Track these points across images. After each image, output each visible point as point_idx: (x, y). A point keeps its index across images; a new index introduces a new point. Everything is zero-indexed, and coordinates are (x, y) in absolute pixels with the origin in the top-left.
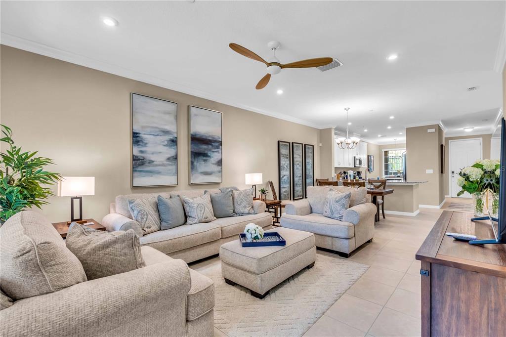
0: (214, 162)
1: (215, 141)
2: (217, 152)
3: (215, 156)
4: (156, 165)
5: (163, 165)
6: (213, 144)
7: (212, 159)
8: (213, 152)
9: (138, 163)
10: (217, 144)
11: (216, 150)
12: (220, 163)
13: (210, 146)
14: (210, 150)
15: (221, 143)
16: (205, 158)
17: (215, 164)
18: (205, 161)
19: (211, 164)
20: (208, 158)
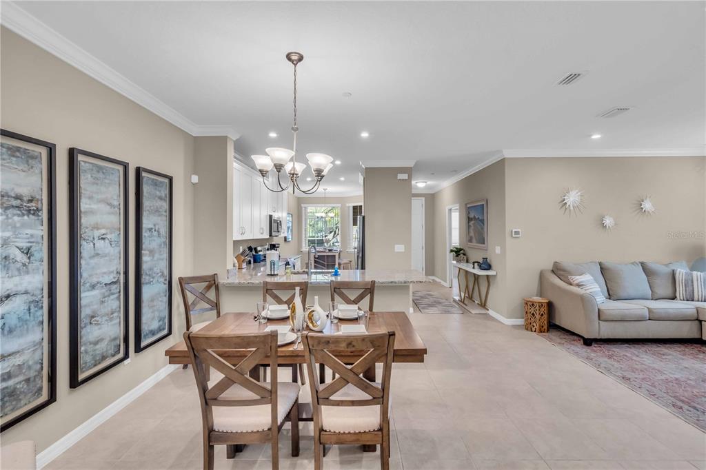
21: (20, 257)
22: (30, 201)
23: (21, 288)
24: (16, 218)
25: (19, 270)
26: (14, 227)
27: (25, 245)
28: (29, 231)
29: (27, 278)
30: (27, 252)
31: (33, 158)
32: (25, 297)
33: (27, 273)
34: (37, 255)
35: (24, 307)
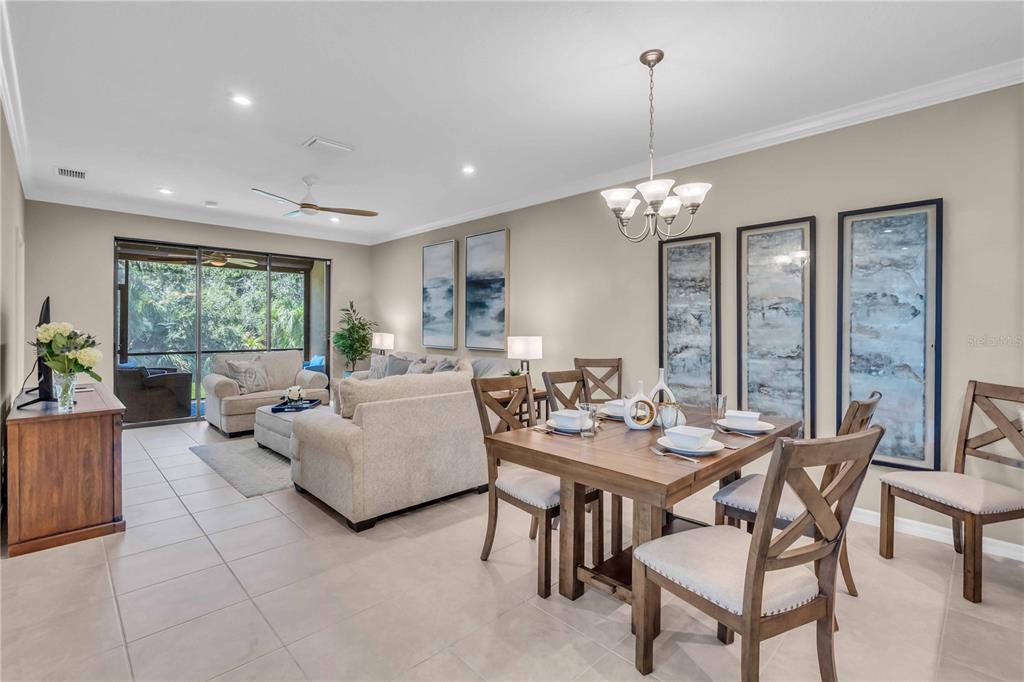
0: (493, 315)
1: (496, 281)
2: (498, 298)
3: (495, 306)
4: (438, 323)
5: (442, 322)
6: (493, 286)
7: (491, 311)
8: (493, 298)
9: (427, 318)
10: (497, 285)
11: (496, 295)
12: (501, 316)
13: (489, 290)
14: (488, 297)
15: (502, 282)
16: (482, 310)
17: (495, 318)
18: (482, 314)
19: (489, 320)
20: (486, 310)
21: (694, 322)
22: (701, 281)
23: (695, 343)
24: (692, 295)
25: (693, 331)
26: (690, 300)
27: (697, 313)
28: (700, 303)
29: (699, 337)
30: (699, 318)
31: (704, 248)
32: (697, 350)
33: (699, 333)
34: (706, 321)
35: (696, 358)
